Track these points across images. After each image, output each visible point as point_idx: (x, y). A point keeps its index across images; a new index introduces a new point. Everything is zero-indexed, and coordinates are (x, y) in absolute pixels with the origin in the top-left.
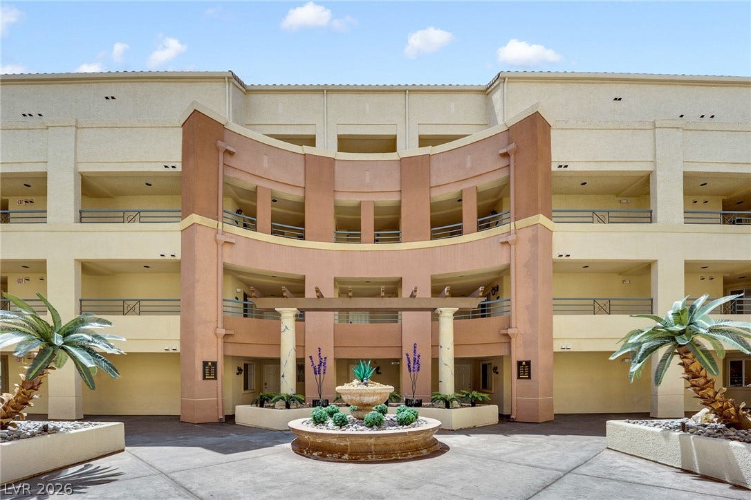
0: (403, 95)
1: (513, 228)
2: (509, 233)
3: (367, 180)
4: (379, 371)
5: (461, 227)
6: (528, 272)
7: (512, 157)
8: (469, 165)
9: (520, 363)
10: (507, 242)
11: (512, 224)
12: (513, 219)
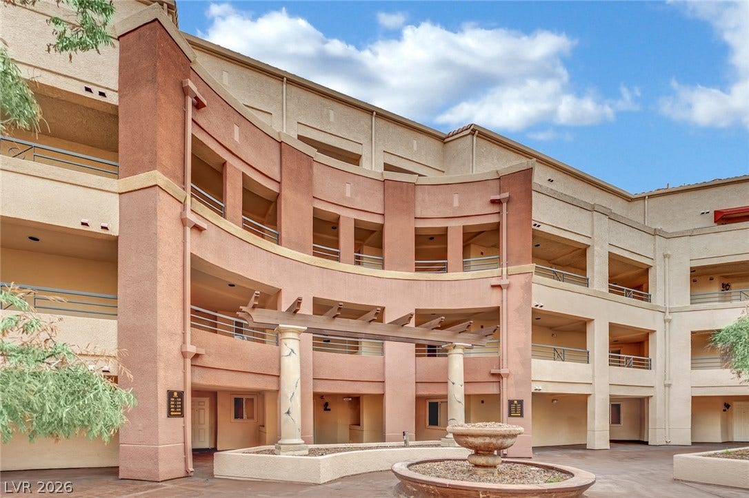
0: (369, 116)
1: (505, 272)
2: (501, 276)
3: (348, 194)
4: (328, 408)
5: (446, 264)
6: (520, 316)
7: (505, 205)
8: (456, 204)
9: (511, 402)
10: (499, 286)
11: (505, 269)
12: (505, 264)
